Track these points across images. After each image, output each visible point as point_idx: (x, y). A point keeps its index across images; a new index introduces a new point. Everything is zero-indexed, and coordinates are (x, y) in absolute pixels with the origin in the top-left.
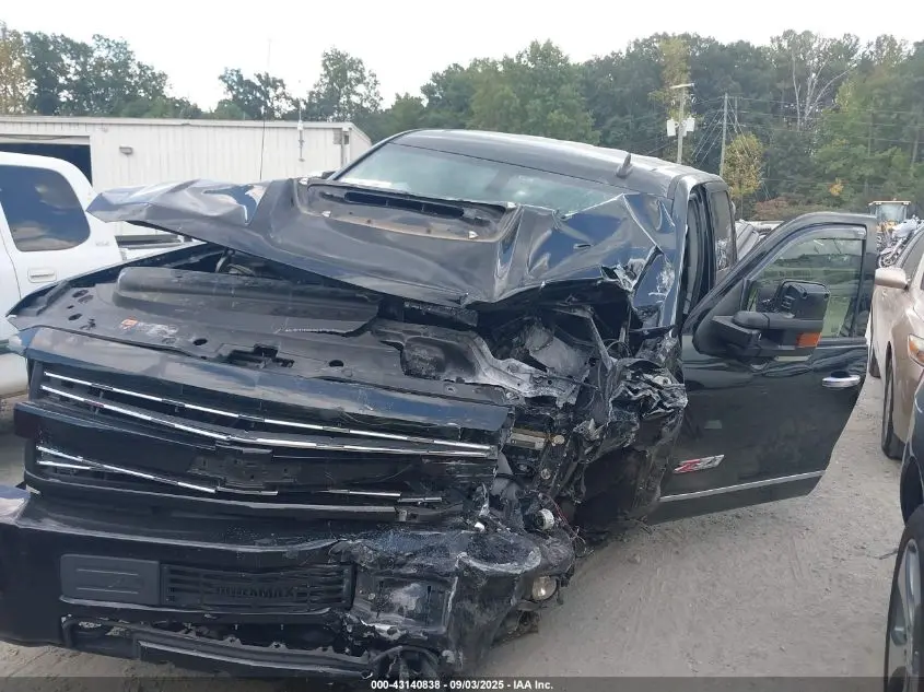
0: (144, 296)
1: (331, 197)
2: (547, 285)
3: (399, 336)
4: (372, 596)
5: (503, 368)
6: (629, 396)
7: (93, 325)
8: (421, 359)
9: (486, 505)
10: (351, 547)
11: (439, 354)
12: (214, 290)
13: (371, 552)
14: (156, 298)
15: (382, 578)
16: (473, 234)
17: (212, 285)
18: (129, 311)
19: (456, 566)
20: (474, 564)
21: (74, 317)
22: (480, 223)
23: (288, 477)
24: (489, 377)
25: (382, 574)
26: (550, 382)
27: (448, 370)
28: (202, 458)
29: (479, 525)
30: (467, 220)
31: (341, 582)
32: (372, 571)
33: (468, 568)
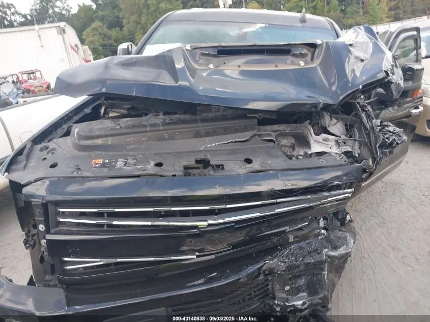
0: (99, 142)
1: (208, 55)
2: (363, 87)
3: (269, 135)
4: (287, 288)
5: (321, 141)
6: (386, 142)
7: (79, 169)
8: (285, 146)
9: (322, 219)
10: (272, 264)
11: (293, 141)
12: (148, 129)
13: (283, 264)
14: (110, 141)
15: (290, 276)
16: (302, 63)
17: (145, 126)
18: (93, 154)
19: (325, 258)
20: (332, 253)
21: (53, 166)
22: (302, 56)
23: (241, 236)
24: (316, 148)
25: (289, 274)
26: (345, 143)
27: (297, 149)
28: (190, 240)
29: (323, 231)
30: (295, 55)
31: (267, 285)
32: (284, 274)
33: (329, 257)
